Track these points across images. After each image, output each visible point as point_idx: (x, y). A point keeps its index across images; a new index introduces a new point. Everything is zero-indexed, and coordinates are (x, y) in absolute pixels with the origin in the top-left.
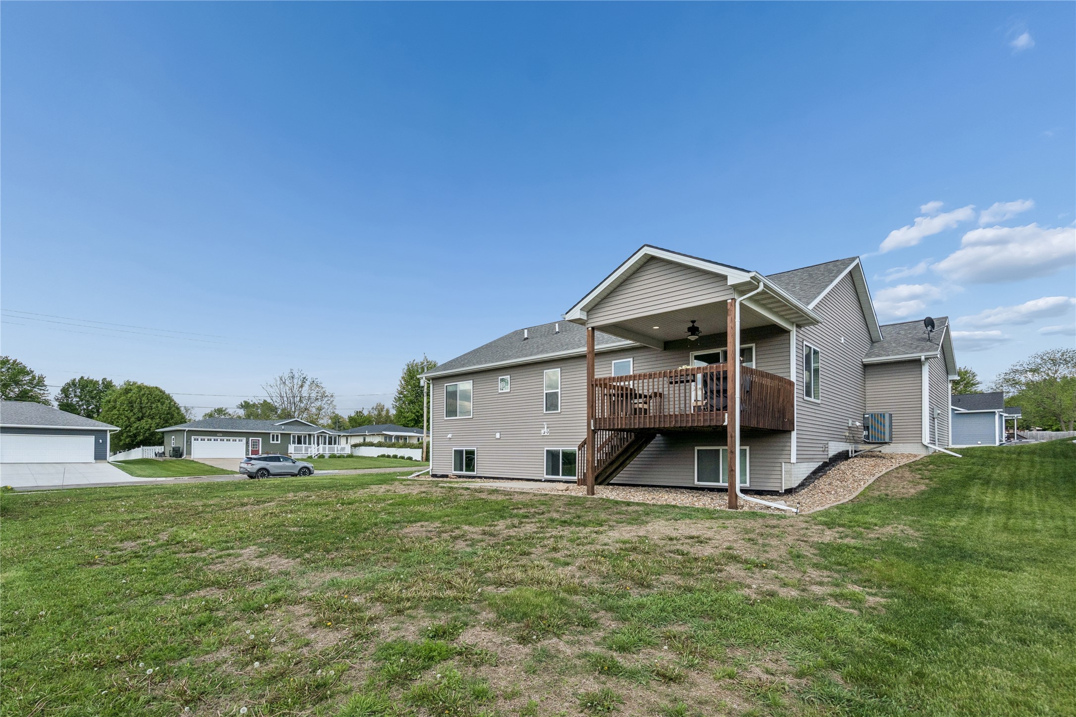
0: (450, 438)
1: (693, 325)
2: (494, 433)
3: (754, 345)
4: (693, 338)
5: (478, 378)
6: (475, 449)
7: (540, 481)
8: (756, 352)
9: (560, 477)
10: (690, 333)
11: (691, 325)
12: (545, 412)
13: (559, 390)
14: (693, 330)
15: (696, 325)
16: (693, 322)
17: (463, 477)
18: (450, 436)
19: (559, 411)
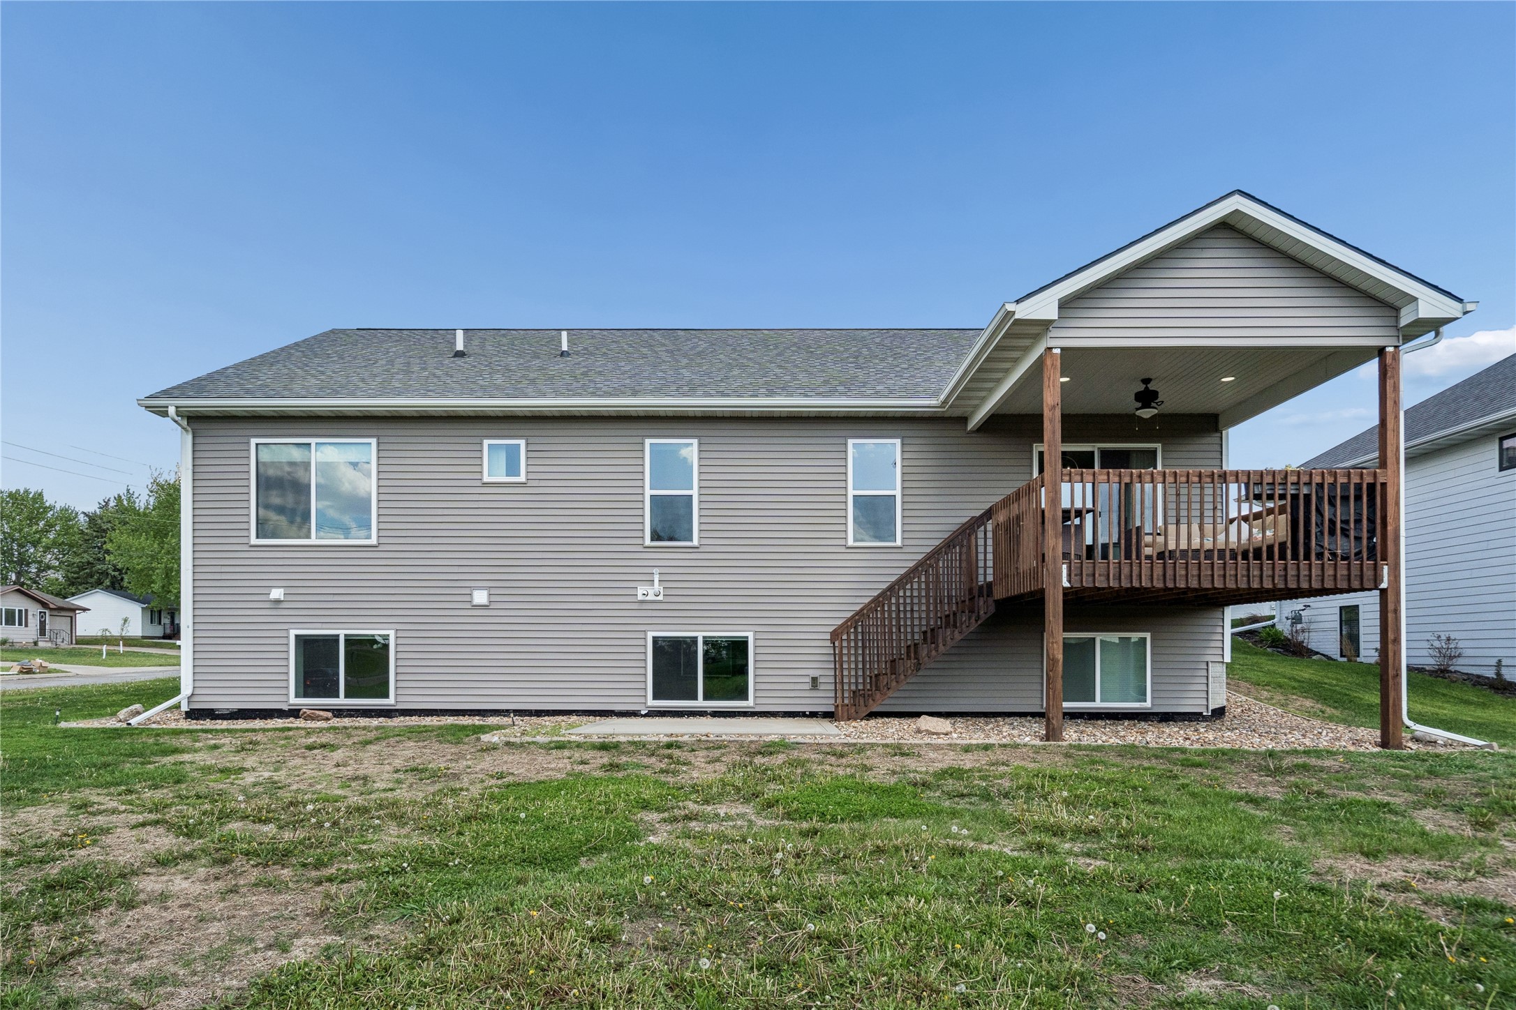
0: (278, 601)
1: (1147, 388)
2: (467, 591)
3: (1159, 446)
4: (1146, 413)
5: (394, 433)
6: (392, 634)
7: (634, 714)
8: (1163, 458)
9: (700, 703)
10: (1139, 405)
11: (1142, 387)
12: (648, 542)
13: (694, 492)
14: (1147, 397)
15: (1152, 386)
16: (1146, 381)
17: (338, 713)
18: (277, 594)
19: (695, 542)
